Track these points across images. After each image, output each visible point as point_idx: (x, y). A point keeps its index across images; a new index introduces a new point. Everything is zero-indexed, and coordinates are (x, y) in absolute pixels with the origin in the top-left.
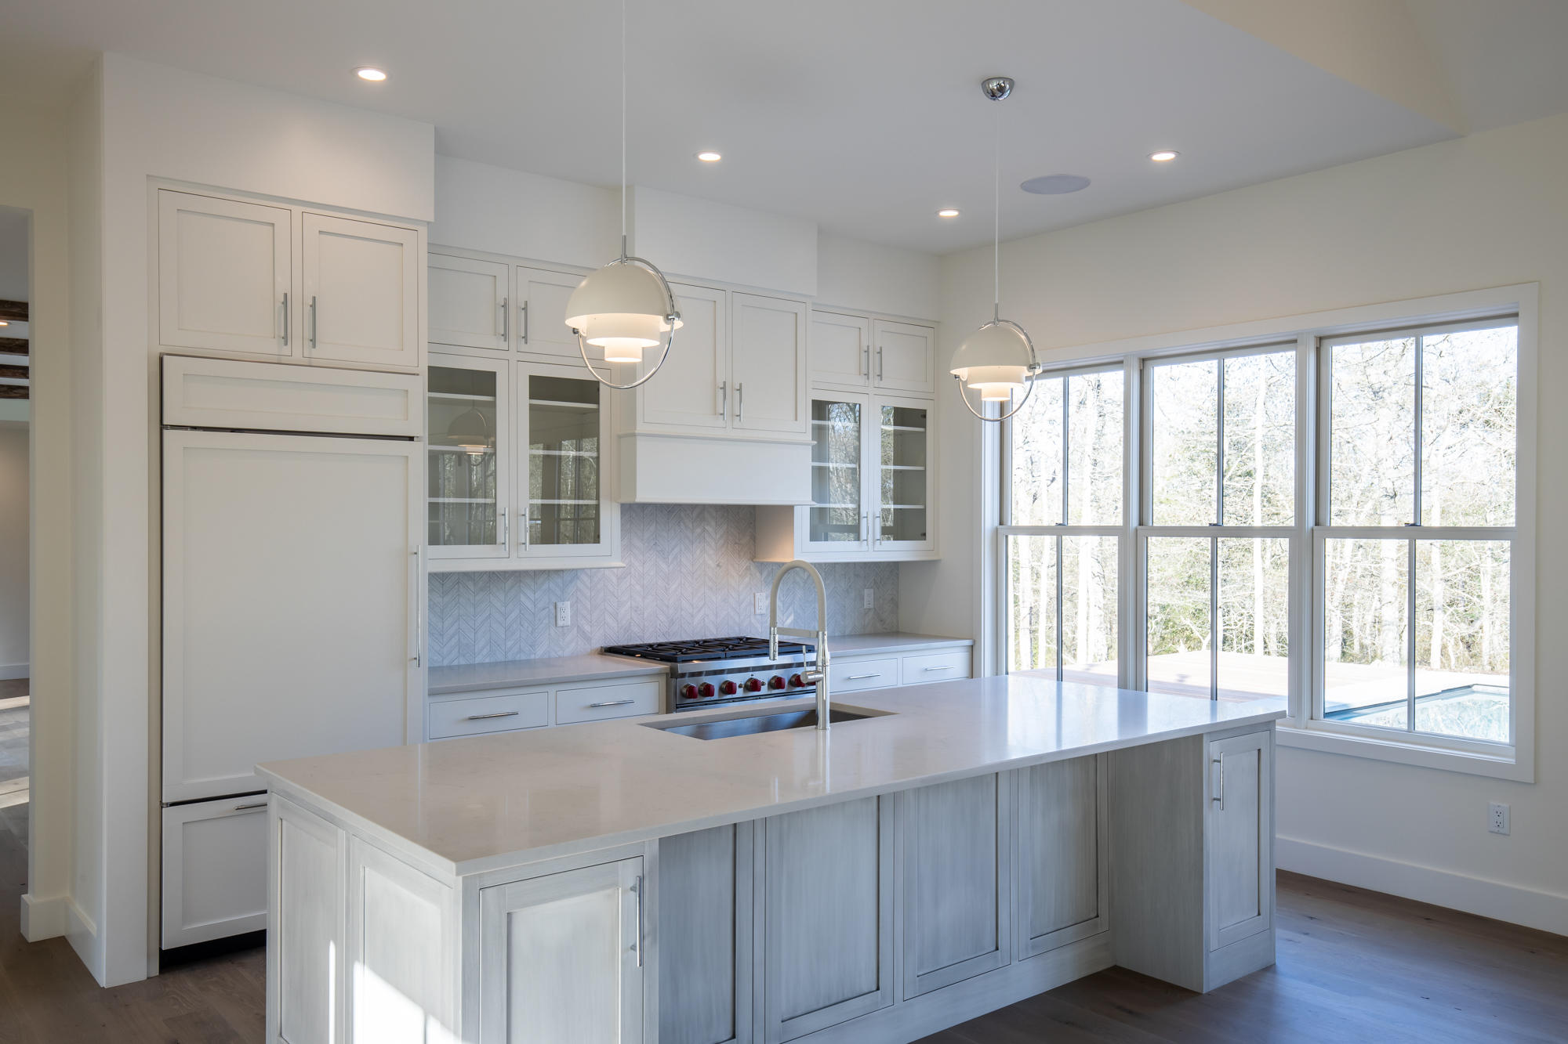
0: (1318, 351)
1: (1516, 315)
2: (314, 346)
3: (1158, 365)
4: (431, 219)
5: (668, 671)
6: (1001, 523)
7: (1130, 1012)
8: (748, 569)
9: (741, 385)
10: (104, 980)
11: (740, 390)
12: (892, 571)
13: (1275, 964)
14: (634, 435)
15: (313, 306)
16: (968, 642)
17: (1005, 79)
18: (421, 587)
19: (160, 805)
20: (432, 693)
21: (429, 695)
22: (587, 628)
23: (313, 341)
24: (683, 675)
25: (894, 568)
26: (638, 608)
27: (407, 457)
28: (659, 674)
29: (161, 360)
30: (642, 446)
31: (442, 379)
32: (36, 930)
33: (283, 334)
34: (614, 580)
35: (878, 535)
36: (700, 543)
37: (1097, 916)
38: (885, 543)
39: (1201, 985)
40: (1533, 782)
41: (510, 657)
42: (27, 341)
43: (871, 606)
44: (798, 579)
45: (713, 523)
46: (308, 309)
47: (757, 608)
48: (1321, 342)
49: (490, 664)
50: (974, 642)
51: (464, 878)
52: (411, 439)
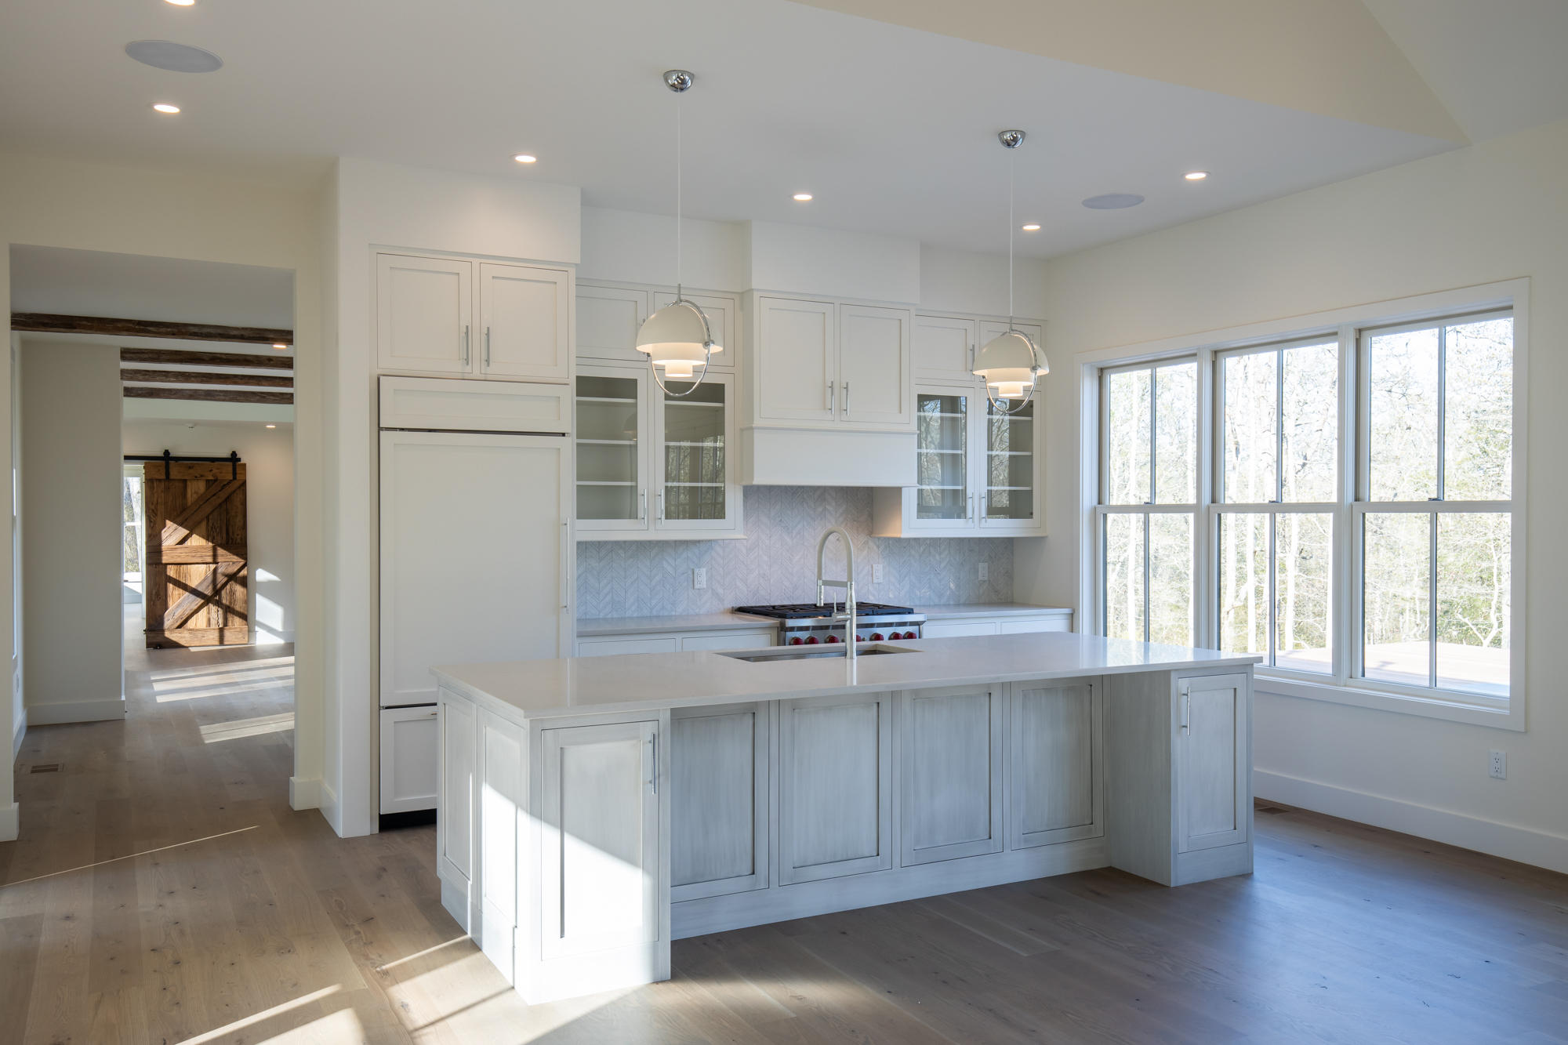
0: (1358, 342)
1: (1511, 307)
2: (488, 365)
3: (1228, 357)
4: (578, 261)
5: (778, 625)
6: (1100, 503)
7: (1099, 894)
8: (866, 543)
9: (847, 384)
10: (341, 832)
11: (846, 388)
12: (1006, 546)
13: (1252, 873)
14: (752, 429)
15: (488, 335)
16: (1067, 611)
17: (1016, 131)
18: (570, 553)
19: (379, 708)
20: (581, 635)
21: (578, 636)
22: (720, 591)
23: (488, 361)
24: (792, 629)
25: (1009, 543)
26: (765, 574)
27: (559, 449)
28: (770, 628)
29: (379, 379)
30: (758, 437)
31: (587, 386)
32: (299, 802)
33: (465, 357)
34: (744, 551)
35: (984, 514)
36: (821, 519)
37: (1092, 823)
38: (989, 520)
39: (1170, 881)
40: (1523, 730)
41: (655, 613)
42: (292, 358)
43: (986, 579)
44: (913, 552)
45: (834, 504)
46: (484, 337)
47: (874, 579)
48: (1360, 334)
49: (638, 617)
50: (1074, 610)
51: (531, 720)
52: (564, 435)
